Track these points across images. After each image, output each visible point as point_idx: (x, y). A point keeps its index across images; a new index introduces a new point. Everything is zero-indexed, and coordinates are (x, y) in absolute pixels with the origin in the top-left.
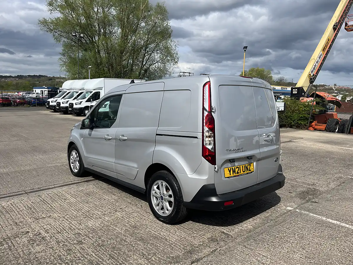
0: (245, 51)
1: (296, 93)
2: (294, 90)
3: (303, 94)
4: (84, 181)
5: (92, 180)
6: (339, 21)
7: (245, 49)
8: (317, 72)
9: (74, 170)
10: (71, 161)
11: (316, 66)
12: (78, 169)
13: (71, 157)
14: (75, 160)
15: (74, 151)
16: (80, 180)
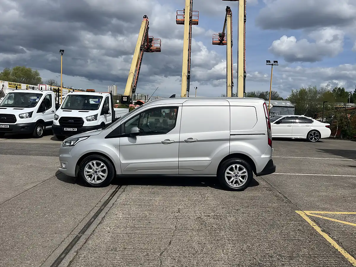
1: (126, 100)
2: (124, 97)
3: (131, 101)
4: (116, 189)
5: (119, 187)
6: (143, 44)
7: (62, 53)
8: (136, 84)
9: (93, 182)
10: (85, 173)
11: (135, 79)
12: (104, 179)
13: (87, 169)
14: (97, 171)
15: (94, 162)
16: (111, 189)
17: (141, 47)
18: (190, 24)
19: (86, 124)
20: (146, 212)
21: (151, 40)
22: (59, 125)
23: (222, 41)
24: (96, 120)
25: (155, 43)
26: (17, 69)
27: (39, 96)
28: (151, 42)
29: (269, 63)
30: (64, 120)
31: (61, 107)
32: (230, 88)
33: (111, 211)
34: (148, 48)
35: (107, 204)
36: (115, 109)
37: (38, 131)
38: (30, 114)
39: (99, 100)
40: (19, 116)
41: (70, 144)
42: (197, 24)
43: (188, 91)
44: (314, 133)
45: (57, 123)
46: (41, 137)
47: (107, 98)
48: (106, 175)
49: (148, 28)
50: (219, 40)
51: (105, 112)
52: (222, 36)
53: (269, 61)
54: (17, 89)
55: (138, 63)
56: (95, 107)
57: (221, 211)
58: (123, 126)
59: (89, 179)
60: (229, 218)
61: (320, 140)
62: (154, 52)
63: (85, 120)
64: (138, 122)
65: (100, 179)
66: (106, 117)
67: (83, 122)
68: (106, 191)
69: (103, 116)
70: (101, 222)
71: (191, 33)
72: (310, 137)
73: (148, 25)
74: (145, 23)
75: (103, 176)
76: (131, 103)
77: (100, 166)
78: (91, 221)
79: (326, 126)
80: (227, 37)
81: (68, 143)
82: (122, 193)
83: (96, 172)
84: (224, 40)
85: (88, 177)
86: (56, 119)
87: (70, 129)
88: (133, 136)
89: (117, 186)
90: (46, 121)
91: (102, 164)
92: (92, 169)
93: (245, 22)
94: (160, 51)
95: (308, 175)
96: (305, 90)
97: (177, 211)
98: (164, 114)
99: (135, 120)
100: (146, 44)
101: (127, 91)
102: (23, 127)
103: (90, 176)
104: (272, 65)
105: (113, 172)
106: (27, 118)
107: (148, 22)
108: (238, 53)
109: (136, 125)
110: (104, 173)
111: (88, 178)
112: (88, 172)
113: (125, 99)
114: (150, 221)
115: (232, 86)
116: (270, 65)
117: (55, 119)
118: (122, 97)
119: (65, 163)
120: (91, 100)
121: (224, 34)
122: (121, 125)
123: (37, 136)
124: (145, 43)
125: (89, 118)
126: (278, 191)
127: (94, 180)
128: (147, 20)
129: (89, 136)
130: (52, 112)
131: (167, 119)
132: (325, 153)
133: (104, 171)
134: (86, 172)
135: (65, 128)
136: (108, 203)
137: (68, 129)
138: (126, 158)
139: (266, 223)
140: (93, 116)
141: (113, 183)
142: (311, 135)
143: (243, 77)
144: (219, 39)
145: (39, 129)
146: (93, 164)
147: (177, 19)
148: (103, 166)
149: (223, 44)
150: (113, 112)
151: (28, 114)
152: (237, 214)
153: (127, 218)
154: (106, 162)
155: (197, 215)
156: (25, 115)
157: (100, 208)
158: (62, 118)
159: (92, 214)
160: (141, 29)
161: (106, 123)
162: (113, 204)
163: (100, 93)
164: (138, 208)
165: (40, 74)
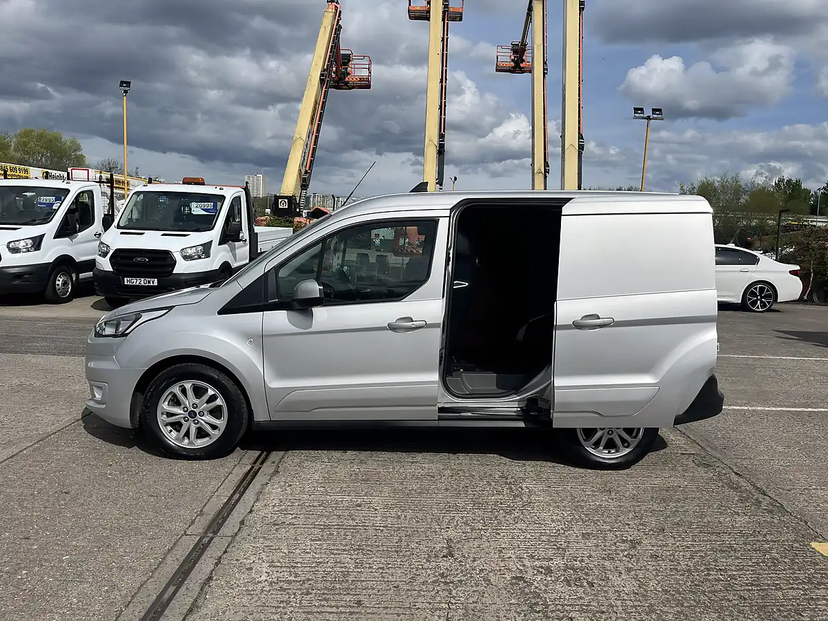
0: (126, 92)
1: (287, 207)
2: (280, 200)
3: (298, 210)
4: (255, 463)
5: (263, 456)
6: (327, 67)
7: (126, 89)
8: (310, 167)
9: (185, 443)
10: (162, 419)
11: (307, 155)
12: (216, 434)
13: (165, 406)
14: (197, 411)
15: (188, 385)
16: (238, 463)
17: (322, 75)
18: (443, 20)
19: (182, 267)
20: (345, 558)
21: (347, 59)
22: (112, 270)
23: (518, 63)
24: (208, 256)
25: (356, 66)
26: (26, 134)
27: (61, 194)
28: (346, 64)
29: (642, 115)
30: (123, 258)
31: (115, 223)
32: (542, 176)
33: (235, 553)
34: (340, 79)
35: (225, 519)
36: (257, 229)
37: (58, 285)
38: (37, 243)
39: (215, 206)
40: (8, 247)
41: (117, 329)
42: (461, 20)
43: (441, 185)
44: (762, 290)
45: (105, 265)
46: (68, 300)
47: (237, 200)
48: (222, 423)
49: (339, 28)
50: (513, 60)
51: (230, 236)
52: (519, 51)
53: (642, 109)
54: (5, 178)
55: (314, 114)
56: (205, 223)
57: (583, 550)
58: (272, 277)
59: (174, 434)
60: (615, 580)
61: (774, 307)
62: (353, 88)
63: (178, 256)
64: (317, 261)
65: (207, 435)
66: (233, 250)
67: (174, 263)
68: (223, 471)
69: (226, 246)
70: (196, 601)
71: (447, 39)
72: (750, 299)
73: (338, 21)
74: (332, 14)
75: (214, 427)
76: (300, 215)
77: (206, 397)
78: (166, 596)
79: (791, 272)
80: (533, 53)
81: (111, 326)
82: (270, 480)
83: (192, 414)
84: (524, 61)
85: (169, 428)
86: (104, 255)
87: (138, 281)
88: (304, 307)
89: (258, 453)
90: (79, 259)
91: (211, 392)
92: (182, 406)
93: (581, 9)
94: (368, 87)
95: (789, 409)
96: (712, 184)
97: (445, 551)
98: (378, 242)
99: (307, 258)
100: (334, 69)
101: (289, 185)
102: (18, 276)
103: (177, 426)
104: (648, 118)
105: (246, 415)
106: (29, 251)
107: (340, 12)
108: (564, 90)
109: (312, 271)
110: (218, 418)
111: (171, 431)
112: (170, 415)
113: (283, 205)
114: (362, 598)
115: (546, 171)
116: (643, 118)
117: (100, 255)
118: (277, 198)
119: (100, 388)
120: (193, 205)
121: (525, 45)
122: (266, 275)
123: (56, 300)
124: (331, 67)
125: (190, 252)
126: (731, 469)
127: (189, 438)
128: (336, 6)
129: (170, 308)
130: (95, 235)
131: (388, 254)
132: (802, 344)
133: (216, 412)
134: (162, 414)
135: (126, 279)
136: (228, 516)
137: (136, 282)
138: (282, 374)
139: (741, 597)
140: (200, 248)
141: (246, 445)
142: (753, 294)
143: (577, 149)
144: (513, 58)
145: (61, 280)
146: (184, 391)
147: (410, 5)
148: (213, 398)
149: (522, 71)
150: (253, 237)
151: (31, 241)
152: (638, 560)
153: (285, 586)
154: (224, 385)
155: (511, 565)
156: (22, 243)
157: (201, 540)
158: (118, 251)
159: (171, 566)
160: (322, 30)
161: (234, 265)
162: (242, 523)
163: (218, 188)
164: (320, 540)
165: (82, 146)
